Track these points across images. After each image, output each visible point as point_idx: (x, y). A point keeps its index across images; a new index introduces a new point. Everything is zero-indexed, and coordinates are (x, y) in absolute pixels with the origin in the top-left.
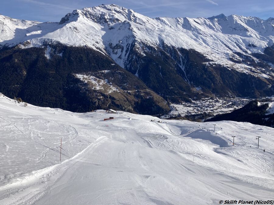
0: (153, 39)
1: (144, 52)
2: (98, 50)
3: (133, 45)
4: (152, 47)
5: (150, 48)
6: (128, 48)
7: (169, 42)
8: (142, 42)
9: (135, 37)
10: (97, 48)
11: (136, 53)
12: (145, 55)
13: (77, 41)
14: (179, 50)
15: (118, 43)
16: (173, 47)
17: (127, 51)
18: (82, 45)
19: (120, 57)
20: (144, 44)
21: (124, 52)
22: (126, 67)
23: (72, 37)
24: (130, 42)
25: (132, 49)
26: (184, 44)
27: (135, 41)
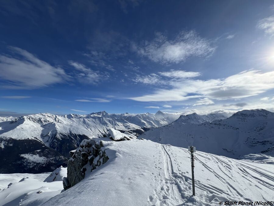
0: (66, 131)
1: (61, 138)
2: (35, 139)
3: (56, 135)
4: (65, 135)
5: (64, 135)
6: (53, 137)
7: (74, 132)
8: (60, 133)
9: (57, 131)
10: (35, 138)
11: (57, 139)
12: (61, 139)
13: (23, 136)
14: (78, 136)
15: (47, 134)
16: (75, 134)
17: (52, 138)
18: (26, 138)
19: (47, 141)
20: (61, 134)
21: (50, 139)
22: (50, 146)
23: (20, 134)
24: (54, 134)
25: (54, 137)
26: (81, 132)
27: (57, 133)
